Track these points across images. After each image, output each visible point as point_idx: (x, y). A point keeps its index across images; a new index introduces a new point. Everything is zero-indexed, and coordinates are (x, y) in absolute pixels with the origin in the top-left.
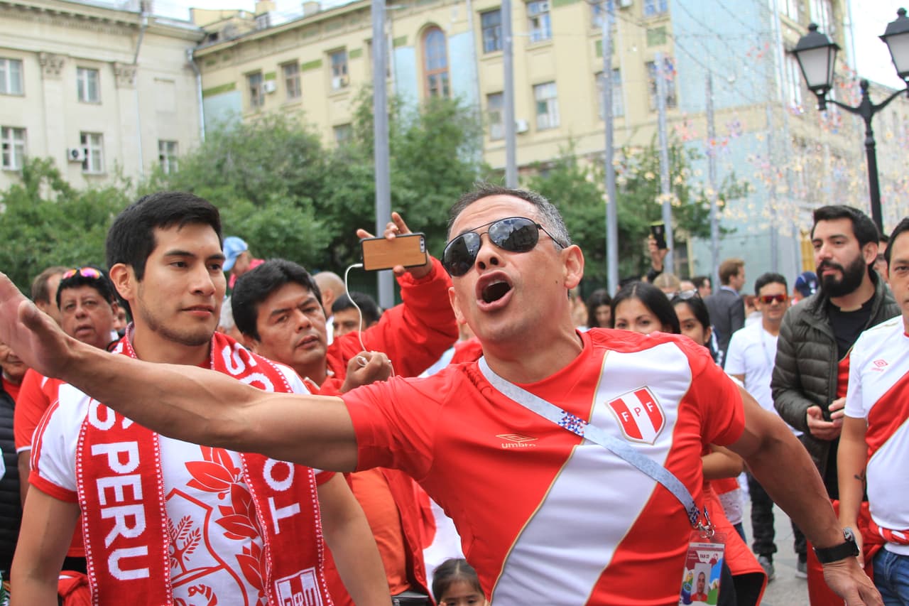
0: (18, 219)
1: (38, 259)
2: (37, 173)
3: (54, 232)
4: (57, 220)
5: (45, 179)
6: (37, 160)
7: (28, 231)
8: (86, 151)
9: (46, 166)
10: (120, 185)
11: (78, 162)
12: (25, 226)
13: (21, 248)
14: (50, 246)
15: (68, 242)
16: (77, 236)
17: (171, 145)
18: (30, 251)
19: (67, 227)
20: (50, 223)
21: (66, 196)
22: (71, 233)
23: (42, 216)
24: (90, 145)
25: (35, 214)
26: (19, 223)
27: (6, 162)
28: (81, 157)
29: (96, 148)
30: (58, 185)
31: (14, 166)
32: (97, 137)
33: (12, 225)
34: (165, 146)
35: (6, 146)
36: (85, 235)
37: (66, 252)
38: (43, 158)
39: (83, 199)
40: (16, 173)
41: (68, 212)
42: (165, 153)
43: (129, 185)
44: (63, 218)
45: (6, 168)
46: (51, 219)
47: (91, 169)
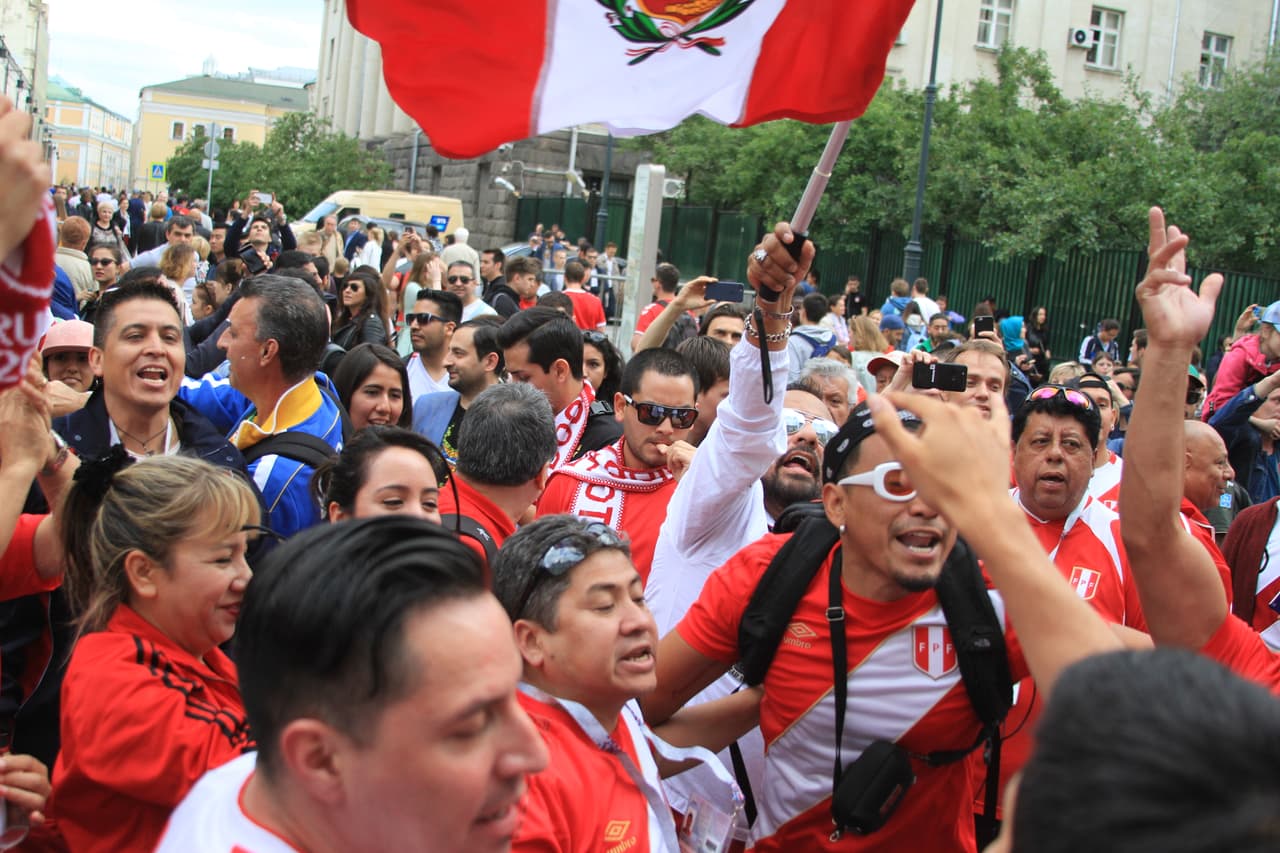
0: (979, 133)
1: (996, 194)
2: (1019, 68)
3: (1026, 159)
4: (1033, 143)
5: (1027, 80)
6: (1022, 51)
7: (991, 152)
8: (1097, 35)
9: (1033, 61)
10: (1132, 104)
11: (1084, 49)
12: (988, 145)
13: (976, 175)
14: (1017, 179)
15: (1043, 176)
16: (1057, 172)
17: (1224, 41)
18: (987, 180)
19: (1044, 155)
20: (1021, 144)
21: (1052, 109)
22: (1048, 165)
23: (1013, 134)
24: (1104, 27)
25: (1004, 129)
26: (980, 138)
27: (983, 35)
28: (1088, 43)
29: (1112, 32)
30: (1043, 92)
31: (991, 44)
32: (1116, 16)
33: (970, 139)
34: (1213, 43)
35: (987, 15)
36: (1069, 173)
37: (1037, 192)
38: (1031, 51)
39: (1074, 117)
40: (994, 53)
41: (1051, 133)
42: (1213, 52)
43: (1145, 104)
44: (1042, 139)
45: (981, 45)
46: (1025, 140)
47: (1100, 62)
